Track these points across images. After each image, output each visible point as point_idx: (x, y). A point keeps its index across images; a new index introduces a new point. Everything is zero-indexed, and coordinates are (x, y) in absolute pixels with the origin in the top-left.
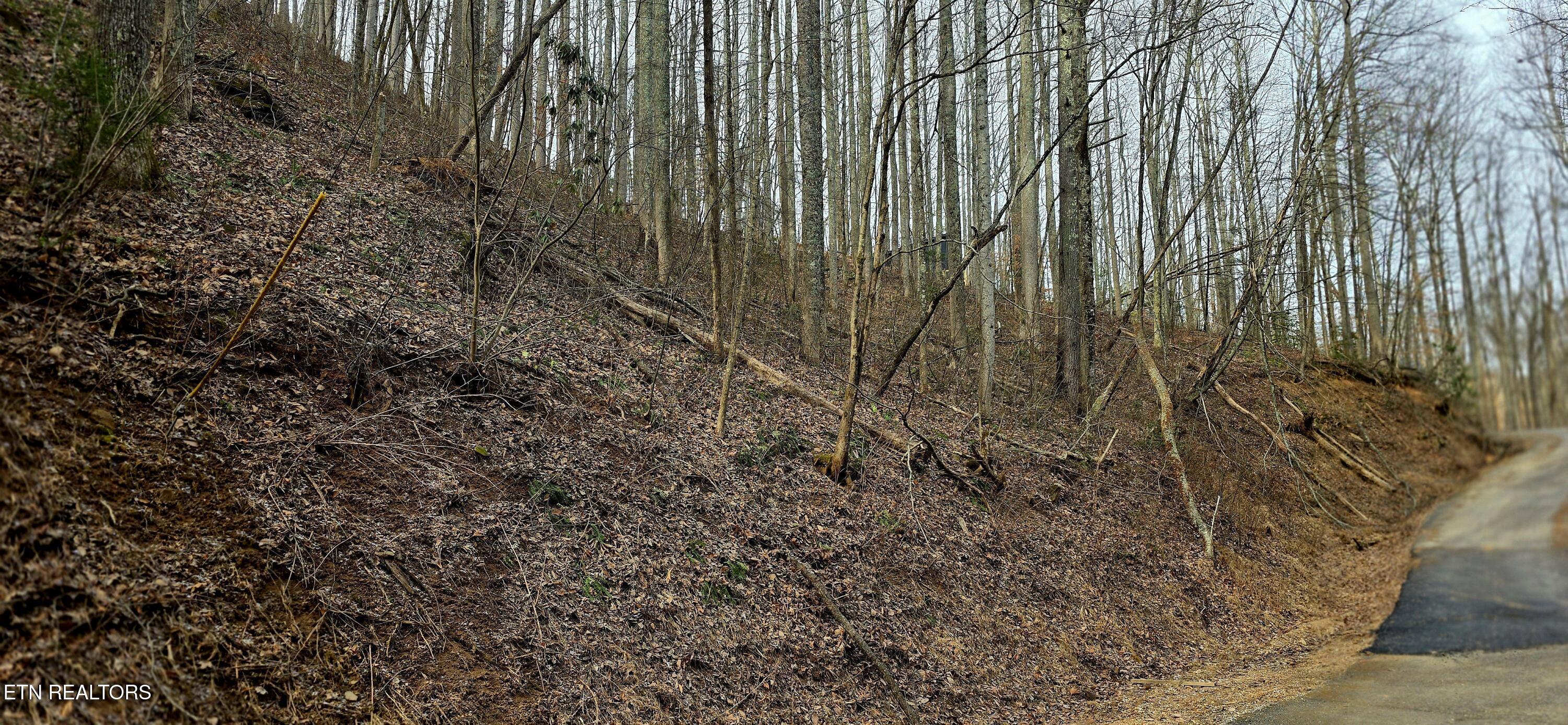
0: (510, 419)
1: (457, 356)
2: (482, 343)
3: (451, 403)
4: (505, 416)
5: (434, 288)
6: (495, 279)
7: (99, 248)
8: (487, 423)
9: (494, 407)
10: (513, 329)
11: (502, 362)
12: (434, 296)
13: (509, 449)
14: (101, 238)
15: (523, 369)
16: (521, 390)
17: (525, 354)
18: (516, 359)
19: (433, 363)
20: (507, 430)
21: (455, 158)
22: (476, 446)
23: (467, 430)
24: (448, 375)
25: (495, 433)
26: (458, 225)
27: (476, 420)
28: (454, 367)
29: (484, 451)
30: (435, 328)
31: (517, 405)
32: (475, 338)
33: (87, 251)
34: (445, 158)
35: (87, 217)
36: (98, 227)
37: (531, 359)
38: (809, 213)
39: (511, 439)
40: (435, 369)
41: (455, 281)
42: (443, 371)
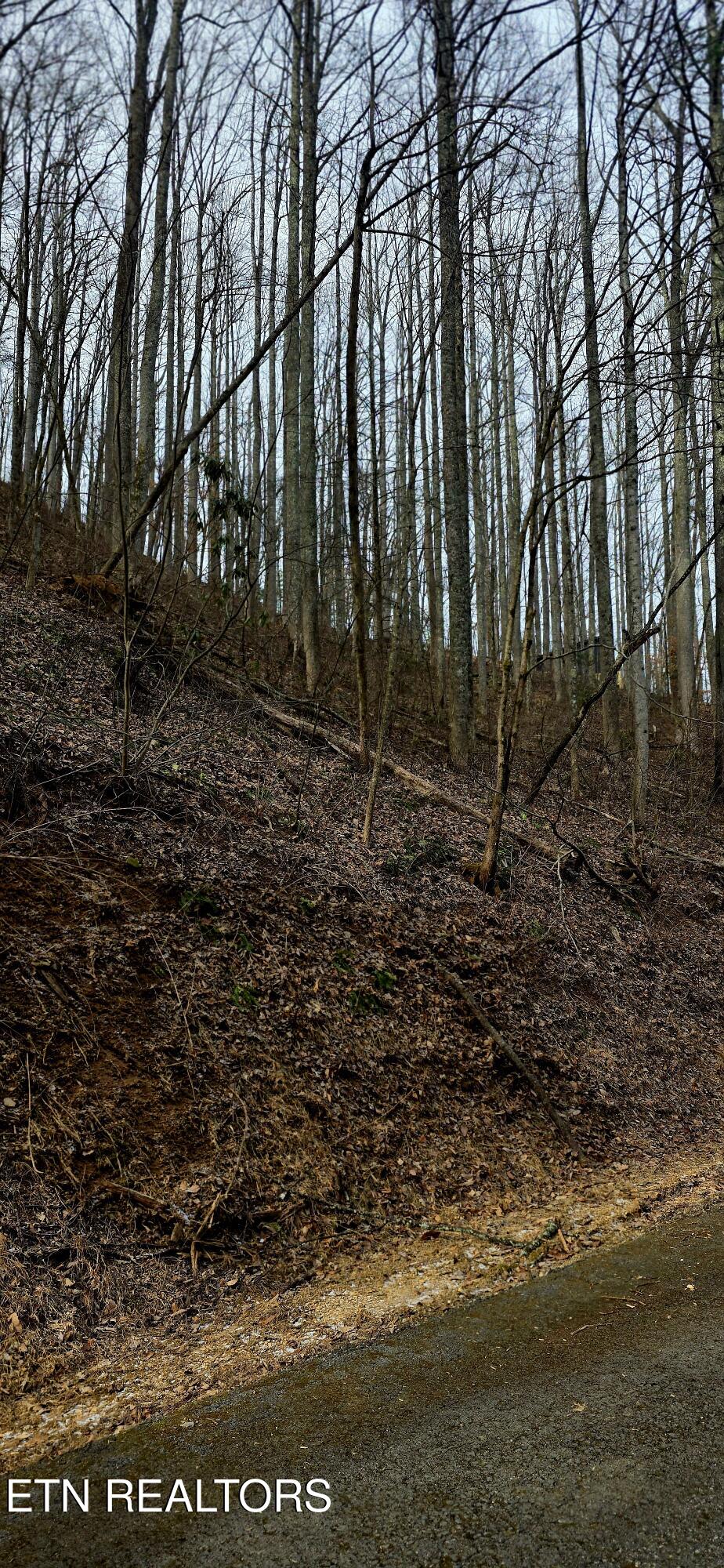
0: (161, 831)
1: (110, 770)
2: (134, 757)
3: (104, 816)
4: (157, 828)
5: (88, 703)
6: (148, 693)
8: (139, 835)
9: (146, 819)
10: (163, 743)
11: (151, 774)
12: (87, 711)
13: (160, 860)
15: (173, 781)
16: (171, 803)
17: (175, 767)
18: (167, 772)
19: (90, 776)
20: (157, 842)
21: (108, 574)
22: (128, 858)
23: (119, 843)
24: (101, 788)
25: (146, 845)
26: (110, 641)
27: (128, 832)
28: (107, 780)
29: (136, 862)
30: (88, 743)
31: (166, 818)
32: (126, 752)
34: (98, 577)
37: (182, 771)
38: (456, 620)
39: (162, 851)
40: (89, 783)
41: (107, 696)
42: (96, 784)
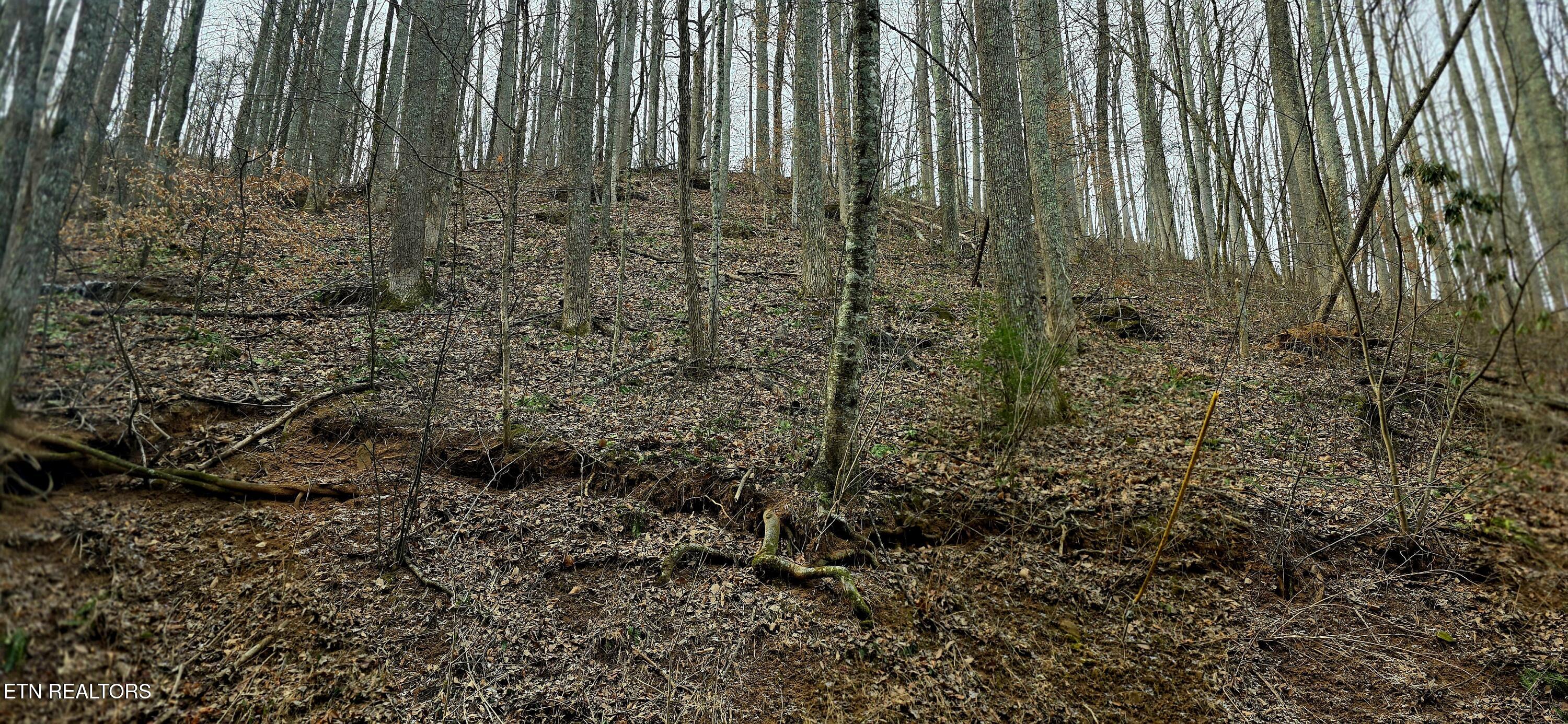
0: (1470, 596)
1: (1385, 530)
2: (1411, 511)
3: (1392, 583)
4: (1464, 593)
5: (1339, 460)
6: (1406, 436)
7: (1037, 479)
8: (1443, 603)
9: (1446, 583)
10: (1444, 490)
11: (1441, 530)
12: (1341, 468)
13: (1479, 632)
14: (1037, 471)
15: (1471, 535)
16: (1475, 560)
17: (1468, 517)
18: (1458, 524)
19: (1360, 541)
20: (1469, 609)
21: (1325, 319)
22: (1436, 631)
23: (1421, 613)
24: (1381, 552)
25: (1455, 613)
26: (1347, 388)
27: (1430, 602)
28: (1384, 543)
29: (1447, 636)
30: (1352, 503)
31: (1478, 580)
32: (1402, 508)
33: (1029, 484)
34: (1315, 324)
35: (1023, 456)
36: (1033, 461)
37: (1478, 521)
39: (1478, 620)
40: (1364, 547)
41: (1359, 449)
42: (1374, 548)
